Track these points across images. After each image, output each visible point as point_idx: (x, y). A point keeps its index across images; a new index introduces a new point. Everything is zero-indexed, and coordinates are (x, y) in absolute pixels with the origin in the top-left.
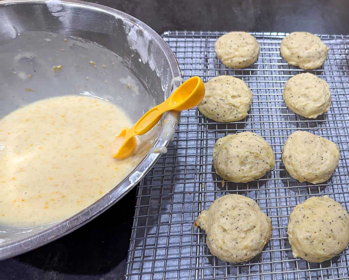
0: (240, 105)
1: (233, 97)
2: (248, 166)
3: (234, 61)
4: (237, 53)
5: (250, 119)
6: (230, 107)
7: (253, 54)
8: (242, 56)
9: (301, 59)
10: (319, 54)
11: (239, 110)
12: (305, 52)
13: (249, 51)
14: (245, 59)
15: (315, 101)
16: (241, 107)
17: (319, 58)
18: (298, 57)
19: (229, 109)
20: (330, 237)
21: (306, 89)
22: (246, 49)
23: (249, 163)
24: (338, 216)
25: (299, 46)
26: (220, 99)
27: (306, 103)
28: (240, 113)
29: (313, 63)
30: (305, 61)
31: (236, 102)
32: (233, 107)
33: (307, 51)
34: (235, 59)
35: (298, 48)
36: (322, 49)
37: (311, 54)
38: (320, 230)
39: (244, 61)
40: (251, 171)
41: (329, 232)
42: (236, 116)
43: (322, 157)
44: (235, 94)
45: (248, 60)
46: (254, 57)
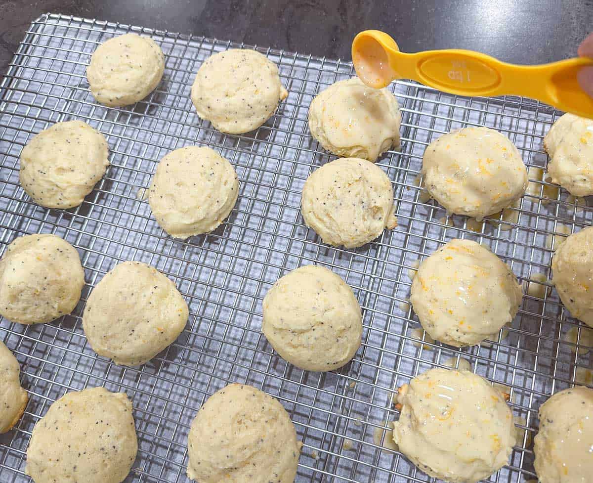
0: (67, 187)
1: (61, 170)
2: (21, 305)
3: (102, 96)
4: (108, 83)
5: (104, 201)
6: (51, 187)
7: (136, 87)
8: (115, 90)
9: (213, 113)
10: (250, 108)
11: (65, 195)
12: (223, 100)
13: (129, 81)
14: (119, 96)
15: (185, 212)
16: (69, 190)
17: (249, 116)
18: (209, 107)
19: (49, 190)
20: (68, 477)
21: (177, 184)
22: (124, 76)
23: (24, 301)
24: (100, 447)
25: (215, 86)
26: (39, 171)
27: (167, 211)
28: (66, 198)
29: (235, 124)
30: (219, 118)
31: (61, 180)
32: (55, 188)
33: (227, 100)
34: (103, 91)
35: (211, 89)
36: (260, 98)
37: (232, 108)
38: (58, 460)
39: (117, 98)
40: (25, 313)
41: (70, 469)
42: (60, 202)
43: (133, 331)
44: (65, 165)
45: (126, 96)
46: (139, 92)
